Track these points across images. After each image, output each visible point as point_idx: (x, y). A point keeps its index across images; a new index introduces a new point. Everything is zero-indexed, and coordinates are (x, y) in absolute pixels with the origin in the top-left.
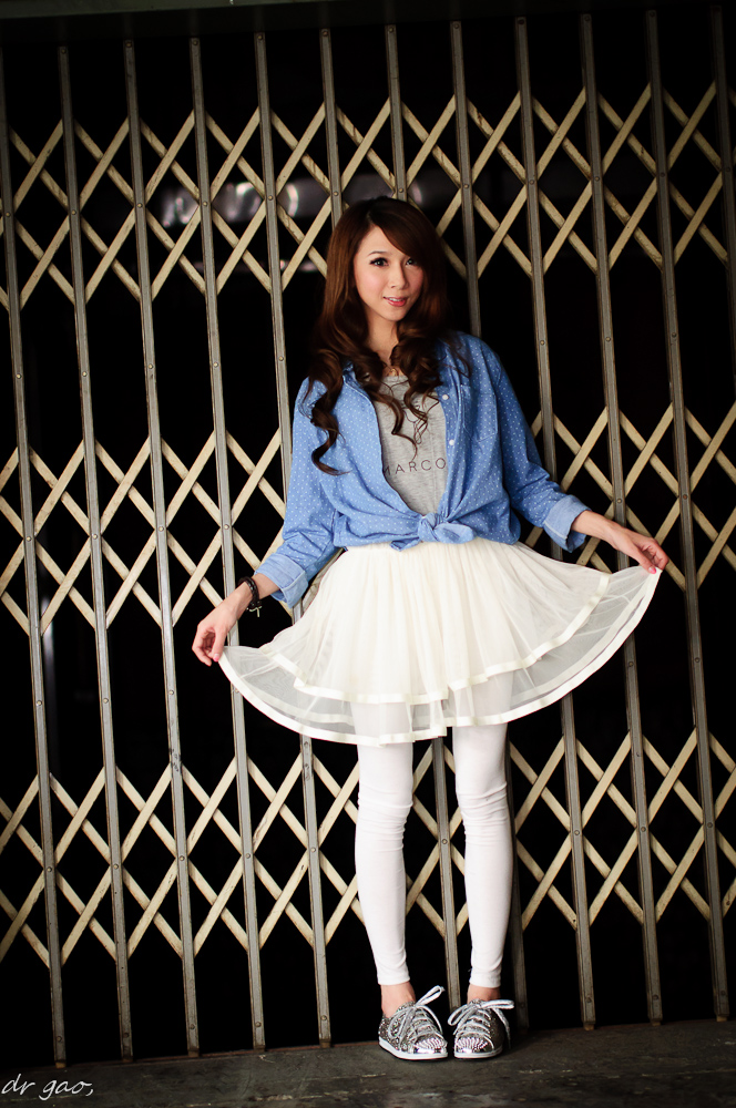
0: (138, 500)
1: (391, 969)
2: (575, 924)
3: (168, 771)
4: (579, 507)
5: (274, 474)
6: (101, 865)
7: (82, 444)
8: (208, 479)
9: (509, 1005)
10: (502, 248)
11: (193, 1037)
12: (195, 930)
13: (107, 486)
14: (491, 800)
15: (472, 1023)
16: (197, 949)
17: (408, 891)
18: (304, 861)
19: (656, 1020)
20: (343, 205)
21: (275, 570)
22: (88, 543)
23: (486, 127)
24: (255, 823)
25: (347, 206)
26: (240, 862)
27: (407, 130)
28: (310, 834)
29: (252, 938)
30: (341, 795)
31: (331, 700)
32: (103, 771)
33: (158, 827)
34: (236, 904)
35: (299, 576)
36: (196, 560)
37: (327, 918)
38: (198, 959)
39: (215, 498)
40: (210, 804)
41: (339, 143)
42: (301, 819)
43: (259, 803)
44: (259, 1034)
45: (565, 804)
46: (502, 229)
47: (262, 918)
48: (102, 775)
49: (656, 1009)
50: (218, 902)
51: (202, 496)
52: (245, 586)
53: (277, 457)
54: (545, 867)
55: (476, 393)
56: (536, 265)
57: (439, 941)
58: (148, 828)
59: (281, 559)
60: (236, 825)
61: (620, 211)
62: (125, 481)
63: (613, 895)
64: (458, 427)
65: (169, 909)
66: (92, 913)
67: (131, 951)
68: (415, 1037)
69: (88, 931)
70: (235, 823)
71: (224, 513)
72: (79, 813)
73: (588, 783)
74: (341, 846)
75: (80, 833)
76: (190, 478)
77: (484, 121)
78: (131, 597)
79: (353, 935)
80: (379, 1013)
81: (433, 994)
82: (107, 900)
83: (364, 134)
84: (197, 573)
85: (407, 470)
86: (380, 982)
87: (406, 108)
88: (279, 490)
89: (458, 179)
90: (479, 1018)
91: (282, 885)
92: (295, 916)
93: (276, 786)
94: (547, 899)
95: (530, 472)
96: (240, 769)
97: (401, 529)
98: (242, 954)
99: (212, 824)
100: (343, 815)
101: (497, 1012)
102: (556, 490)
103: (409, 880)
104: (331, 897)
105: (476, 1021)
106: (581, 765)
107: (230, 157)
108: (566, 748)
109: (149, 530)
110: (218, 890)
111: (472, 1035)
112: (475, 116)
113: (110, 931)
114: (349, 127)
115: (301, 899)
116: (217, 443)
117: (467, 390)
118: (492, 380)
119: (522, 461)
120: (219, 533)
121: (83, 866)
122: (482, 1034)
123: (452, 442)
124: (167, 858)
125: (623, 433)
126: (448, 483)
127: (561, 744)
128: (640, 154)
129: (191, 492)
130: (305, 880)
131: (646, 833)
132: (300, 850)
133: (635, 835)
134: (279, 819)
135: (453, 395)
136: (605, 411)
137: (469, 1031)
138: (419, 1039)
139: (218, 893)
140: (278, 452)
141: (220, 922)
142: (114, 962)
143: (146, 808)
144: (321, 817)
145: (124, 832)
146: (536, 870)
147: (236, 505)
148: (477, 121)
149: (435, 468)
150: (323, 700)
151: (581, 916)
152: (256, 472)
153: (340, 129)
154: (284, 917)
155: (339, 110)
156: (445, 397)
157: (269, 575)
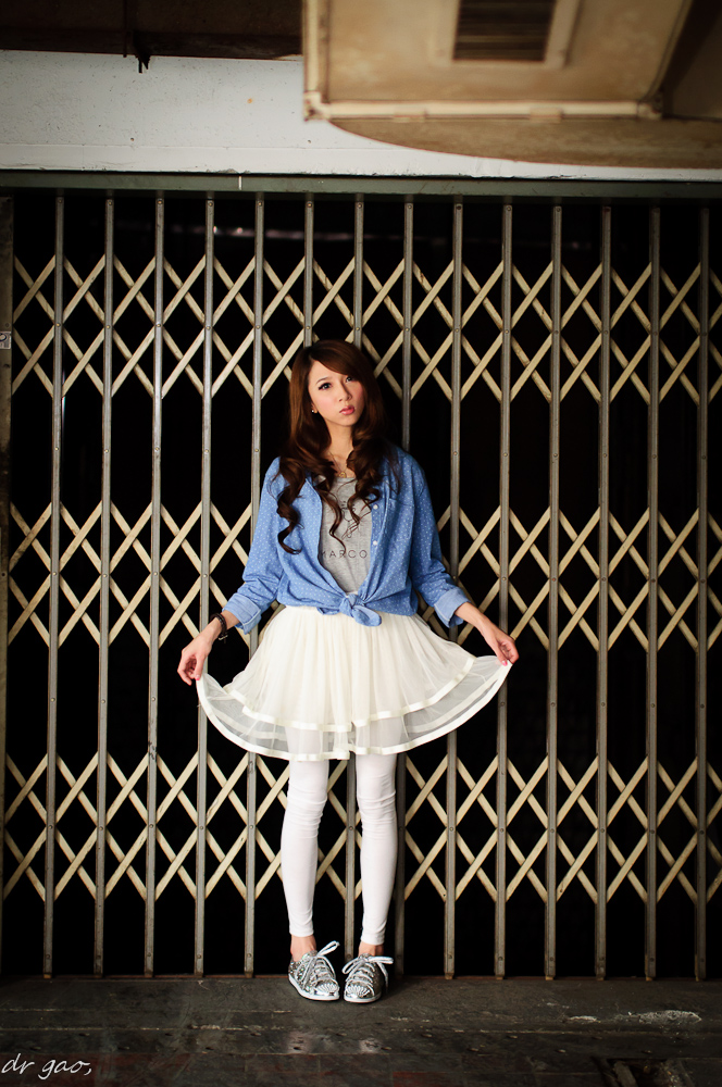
0: (140, 549)
1: (300, 924)
2: (444, 898)
3: (146, 758)
4: (462, 599)
5: (245, 538)
6: (90, 826)
7: (100, 504)
8: (194, 538)
9: (389, 961)
10: (431, 378)
11: (149, 962)
12: (157, 881)
13: (117, 537)
14: (385, 805)
15: (360, 974)
16: (158, 895)
17: (319, 864)
18: (244, 835)
19: (499, 976)
20: (313, 336)
21: (239, 608)
22: (99, 580)
23: (426, 284)
24: (209, 803)
25: (317, 338)
26: (195, 832)
27: (366, 282)
28: (251, 814)
29: (200, 890)
30: (276, 786)
31: (266, 723)
32: (97, 755)
33: (136, 800)
34: (189, 864)
35: (256, 614)
36: (181, 599)
37: (257, 879)
38: (157, 903)
39: (198, 552)
40: (176, 786)
41: (313, 289)
42: (244, 802)
43: (213, 788)
44: (199, 963)
45: (444, 806)
46: (432, 364)
47: (208, 875)
48: (96, 757)
49: (500, 967)
50: (177, 861)
51: (189, 550)
52: (216, 620)
53: (248, 526)
54: (425, 853)
55: (400, 504)
56: (456, 393)
57: (341, 902)
58: (128, 801)
59: (244, 600)
60: (194, 802)
61: (523, 356)
62: (132, 534)
63: (476, 878)
64: (382, 532)
65: (139, 863)
66: (80, 862)
67: (108, 893)
68: (316, 982)
69: (76, 876)
70: (194, 801)
71: (204, 564)
72: (77, 786)
73: (463, 791)
74: (272, 826)
75: (76, 801)
76: (180, 535)
77: (425, 279)
78: (129, 623)
79: (274, 894)
80: (289, 956)
81: (332, 947)
82: (92, 854)
83: (333, 283)
84: (180, 608)
85: (338, 556)
86: (291, 932)
87: (367, 265)
88: (247, 550)
89: (402, 323)
90: (366, 970)
91: (226, 851)
92: (234, 876)
93: (227, 776)
94: (425, 878)
95: (431, 566)
96: (200, 761)
97: (328, 601)
98: (191, 901)
99: (176, 801)
100: (276, 802)
101: (380, 966)
102: (447, 581)
103: (322, 855)
104: (262, 863)
105: (364, 972)
106: (459, 777)
107: (230, 293)
108: (448, 764)
109: (146, 573)
110: (177, 851)
111: (359, 984)
112: (418, 274)
113: (93, 877)
114: (322, 276)
115: (239, 863)
116: (203, 510)
117: (393, 503)
118: (414, 493)
119: (426, 558)
120: (199, 579)
121: (76, 826)
122: (366, 983)
123: (375, 543)
124: (140, 825)
125: (511, 526)
126: (369, 575)
127: (445, 761)
128: (541, 315)
129: (180, 546)
130: (243, 850)
131: (504, 833)
132: (241, 825)
133: (495, 834)
134: (227, 801)
135: (382, 506)
136: (499, 508)
137: (357, 980)
138: (319, 983)
139: (177, 854)
140: (249, 521)
141: (176, 877)
142: (93, 900)
143: (128, 785)
144: (259, 802)
145: (109, 802)
146: (418, 853)
147: (213, 559)
148: (420, 280)
149: (358, 557)
150: (260, 722)
151: (450, 893)
152: (231, 535)
153: (315, 277)
154: (225, 876)
155: (316, 263)
156: (375, 507)
157: (235, 613)
